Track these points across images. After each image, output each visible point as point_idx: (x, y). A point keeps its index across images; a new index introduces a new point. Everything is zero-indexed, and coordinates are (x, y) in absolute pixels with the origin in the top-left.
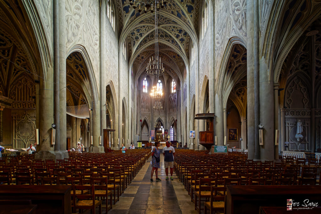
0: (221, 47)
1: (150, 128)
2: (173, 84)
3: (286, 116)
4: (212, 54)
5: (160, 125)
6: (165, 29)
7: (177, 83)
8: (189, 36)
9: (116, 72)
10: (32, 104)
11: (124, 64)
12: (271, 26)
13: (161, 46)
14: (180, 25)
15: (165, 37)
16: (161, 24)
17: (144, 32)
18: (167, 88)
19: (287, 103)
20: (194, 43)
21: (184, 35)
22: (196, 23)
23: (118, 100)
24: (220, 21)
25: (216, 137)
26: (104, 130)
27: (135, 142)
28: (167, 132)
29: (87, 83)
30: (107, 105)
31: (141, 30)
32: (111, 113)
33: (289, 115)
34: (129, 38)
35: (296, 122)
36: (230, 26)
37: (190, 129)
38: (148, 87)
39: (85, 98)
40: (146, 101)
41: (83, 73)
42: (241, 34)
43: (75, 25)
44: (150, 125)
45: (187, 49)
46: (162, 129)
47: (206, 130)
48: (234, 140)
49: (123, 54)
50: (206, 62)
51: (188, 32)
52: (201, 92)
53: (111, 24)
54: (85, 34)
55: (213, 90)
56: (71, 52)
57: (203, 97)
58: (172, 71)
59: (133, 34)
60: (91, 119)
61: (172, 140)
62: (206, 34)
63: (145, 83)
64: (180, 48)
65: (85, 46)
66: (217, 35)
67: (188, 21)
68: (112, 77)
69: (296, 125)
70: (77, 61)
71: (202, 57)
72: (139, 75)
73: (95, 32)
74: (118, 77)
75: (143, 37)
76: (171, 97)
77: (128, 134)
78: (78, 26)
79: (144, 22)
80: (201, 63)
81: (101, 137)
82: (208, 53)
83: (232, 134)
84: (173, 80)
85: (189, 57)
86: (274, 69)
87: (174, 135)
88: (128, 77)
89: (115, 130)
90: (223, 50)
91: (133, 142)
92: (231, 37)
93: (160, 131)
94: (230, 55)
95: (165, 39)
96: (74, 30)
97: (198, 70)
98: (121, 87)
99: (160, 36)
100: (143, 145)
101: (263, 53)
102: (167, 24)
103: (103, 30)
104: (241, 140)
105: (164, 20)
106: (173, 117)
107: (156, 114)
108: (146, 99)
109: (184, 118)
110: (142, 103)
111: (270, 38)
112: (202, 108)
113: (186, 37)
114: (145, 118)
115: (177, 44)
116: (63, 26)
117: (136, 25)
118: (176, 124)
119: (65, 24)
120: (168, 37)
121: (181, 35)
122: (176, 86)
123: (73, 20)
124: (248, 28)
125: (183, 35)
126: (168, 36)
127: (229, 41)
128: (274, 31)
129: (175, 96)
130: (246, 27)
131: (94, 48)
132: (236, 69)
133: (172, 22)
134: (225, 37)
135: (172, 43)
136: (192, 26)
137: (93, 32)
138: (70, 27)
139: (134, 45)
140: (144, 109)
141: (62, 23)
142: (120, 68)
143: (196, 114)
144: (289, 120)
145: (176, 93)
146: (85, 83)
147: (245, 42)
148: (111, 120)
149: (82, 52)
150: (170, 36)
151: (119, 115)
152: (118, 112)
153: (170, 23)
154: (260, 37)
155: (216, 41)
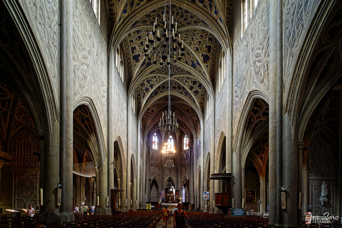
0: (239, 101)
1: (160, 188)
2: (186, 140)
3: (309, 177)
4: (229, 109)
5: (172, 185)
6: (178, 79)
7: (190, 140)
8: (204, 88)
9: (124, 127)
10: (33, 161)
11: (133, 117)
12: (296, 80)
13: (174, 98)
14: (194, 76)
15: (177, 89)
16: (173, 75)
17: (155, 83)
18: (179, 144)
19: (311, 163)
20: (209, 95)
21: (199, 86)
22: (212, 74)
23: (126, 157)
24: (239, 72)
25: (233, 199)
26: (111, 189)
27: (144, 204)
28: (178, 192)
29: (93, 139)
30: (115, 162)
31: (151, 80)
32: (118, 172)
33: (313, 176)
34: (138, 89)
35: (321, 184)
36: (251, 79)
37: (203, 190)
38: (158, 143)
39: (91, 155)
40: (156, 158)
41: (89, 128)
42: (262, 88)
43: (82, 76)
44: (160, 185)
45: (202, 103)
46: (173, 189)
47: (221, 192)
48: (252, 202)
49: (131, 106)
50: (223, 117)
51: (203, 84)
52: (217, 149)
53: (119, 74)
54: (92, 86)
55: (230, 147)
56: (78, 105)
57: (218, 155)
58: (184, 127)
59: (142, 85)
60: (98, 177)
61: (184, 202)
62: (223, 86)
63: (155, 139)
64: (194, 101)
65: (92, 99)
66: (235, 88)
67: (204, 72)
68: (121, 133)
69: (320, 187)
70: (83, 114)
71: (218, 112)
72: (149, 130)
73: (102, 83)
74: (126, 133)
75: (154, 89)
76: (183, 154)
77: (136, 195)
78: (85, 77)
79: (156, 72)
80: (217, 118)
81: (108, 197)
82: (225, 107)
83: (249, 195)
84: (186, 136)
85: (203, 111)
86: (299, 127)
87: (186, 197)
88: (136, 132)
89: (123, 190)
90: (242, 104)
91: (141, 203)
92: (251, 91)
93: (171, 191)
94: (250, 110)
95: (178, 91)
96: (81, 81)
97: (213, 125)
98: (130, 143)
99: (172, 87)
100: (153, 207)
101: (286, 109)
102: (180, 74)
103: (111, 81)
104: (260, 202)
105: (176, 70)
106: (185, 176)
107: (167, 172)
108: (155, 156)
109: (198, 178)
110: (151, 160)
111: (294, 94)
112: (218, 168)
113: (200, 89)
114: (155, 177)
115: (191, 97)
116: (70, 77)
117: (147, 75)
118: (189, 184)
119: (72, 75)
120: (181, 89)
121: (196, 87)
122: (189, 142)
123: (80, 70)
124: (271, 82)
125: (197, 87)
126: (182, 87)
127: (249, 95)
128: (299, 85)
129: (188, 153)
130: (268, 81)
131: (101, 101)
132: (256, 125)
133: (186, 72)
134: (244, 90)
135: (185, 96)
136: (208, 77)
137: (101, 83)
138: (77, 78)
139: (144, 97)
140: (153, 168)
141: (69, 74)
142: (129, 122)
143: (211, 174)
144: (313, 182)
145: (188, 150)
146: (91, 138)
147: (267, 97)
148: (119, 179)
149: (89, 105)
150: (184, 88)
151: (127, 174)
152: (126, 171)
153: (183, 74)
154: (284, 92)
155: (234, 94)
